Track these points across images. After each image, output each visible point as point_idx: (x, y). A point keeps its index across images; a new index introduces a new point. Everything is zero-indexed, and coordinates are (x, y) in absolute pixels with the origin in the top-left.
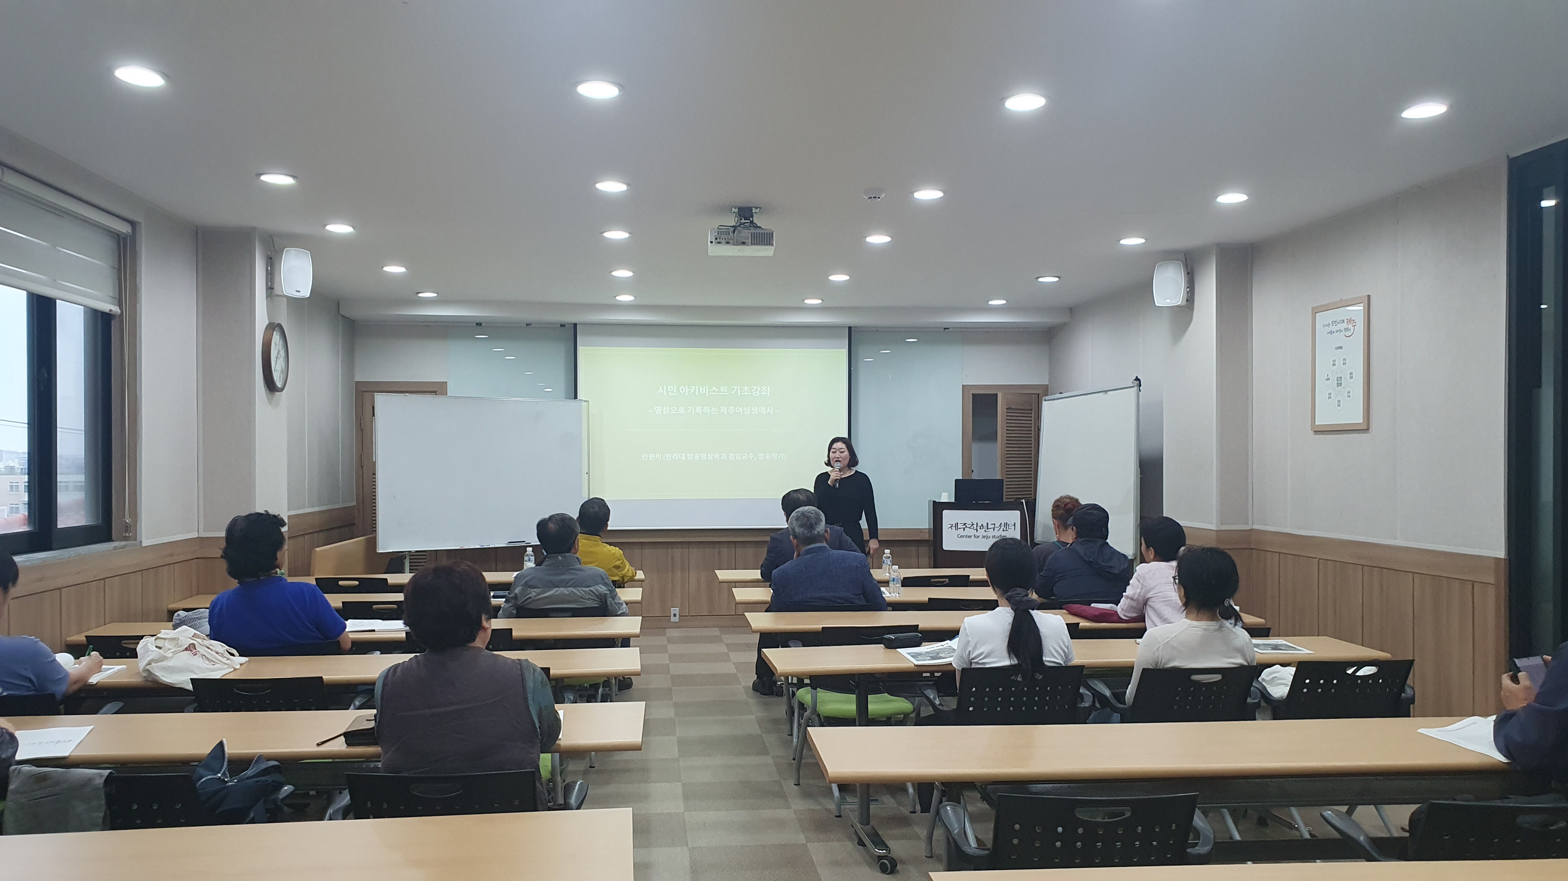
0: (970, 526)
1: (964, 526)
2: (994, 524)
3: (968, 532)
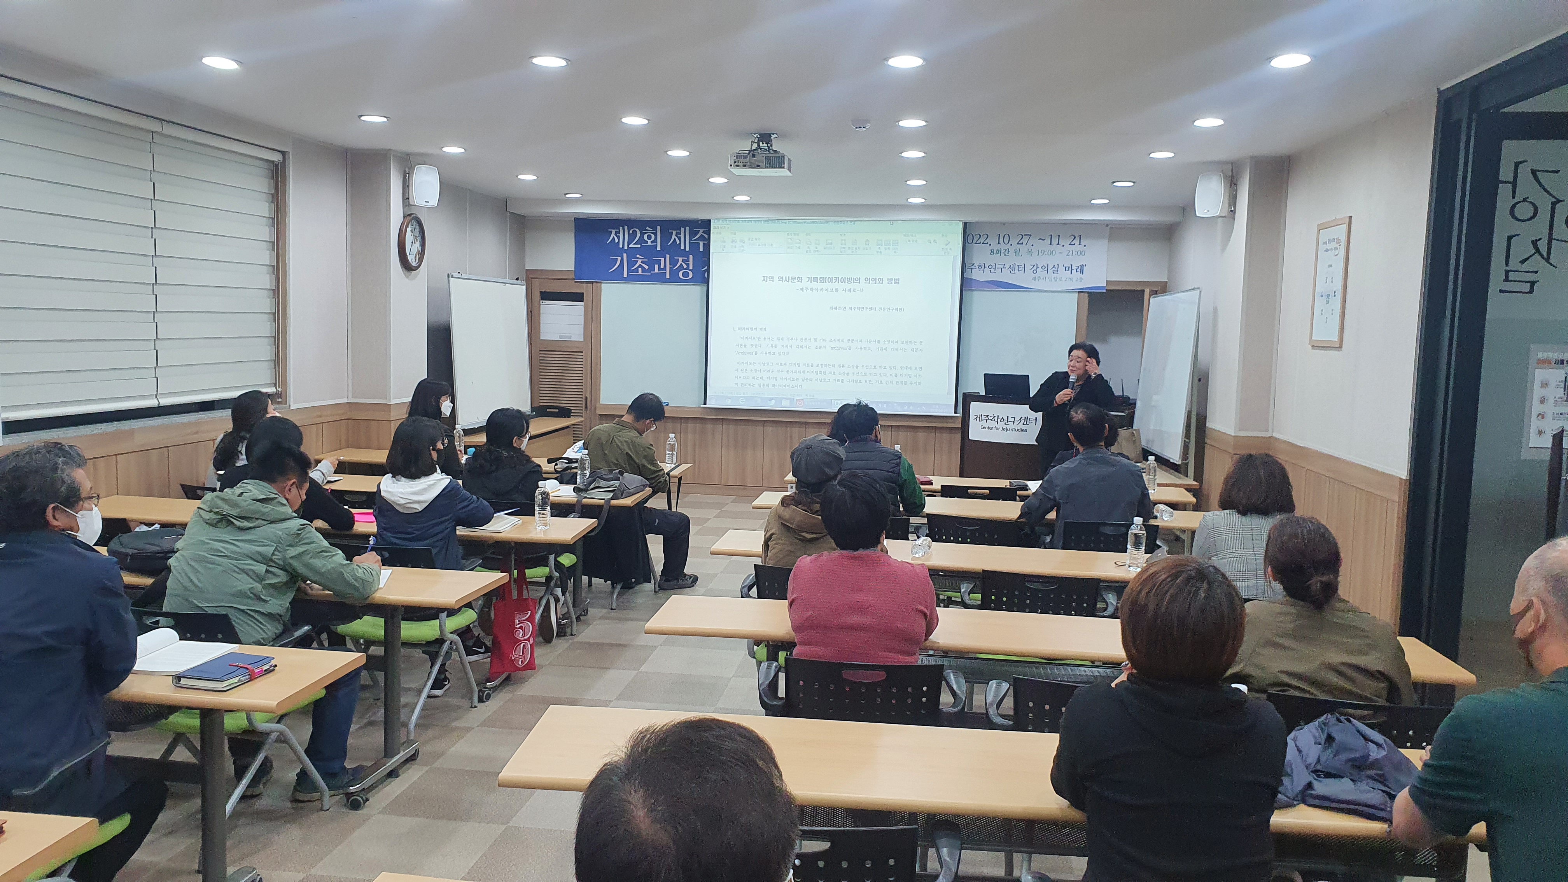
0: (991, 418)
1: (987, 418)
2: (1015, 418)
3: (990, 424)
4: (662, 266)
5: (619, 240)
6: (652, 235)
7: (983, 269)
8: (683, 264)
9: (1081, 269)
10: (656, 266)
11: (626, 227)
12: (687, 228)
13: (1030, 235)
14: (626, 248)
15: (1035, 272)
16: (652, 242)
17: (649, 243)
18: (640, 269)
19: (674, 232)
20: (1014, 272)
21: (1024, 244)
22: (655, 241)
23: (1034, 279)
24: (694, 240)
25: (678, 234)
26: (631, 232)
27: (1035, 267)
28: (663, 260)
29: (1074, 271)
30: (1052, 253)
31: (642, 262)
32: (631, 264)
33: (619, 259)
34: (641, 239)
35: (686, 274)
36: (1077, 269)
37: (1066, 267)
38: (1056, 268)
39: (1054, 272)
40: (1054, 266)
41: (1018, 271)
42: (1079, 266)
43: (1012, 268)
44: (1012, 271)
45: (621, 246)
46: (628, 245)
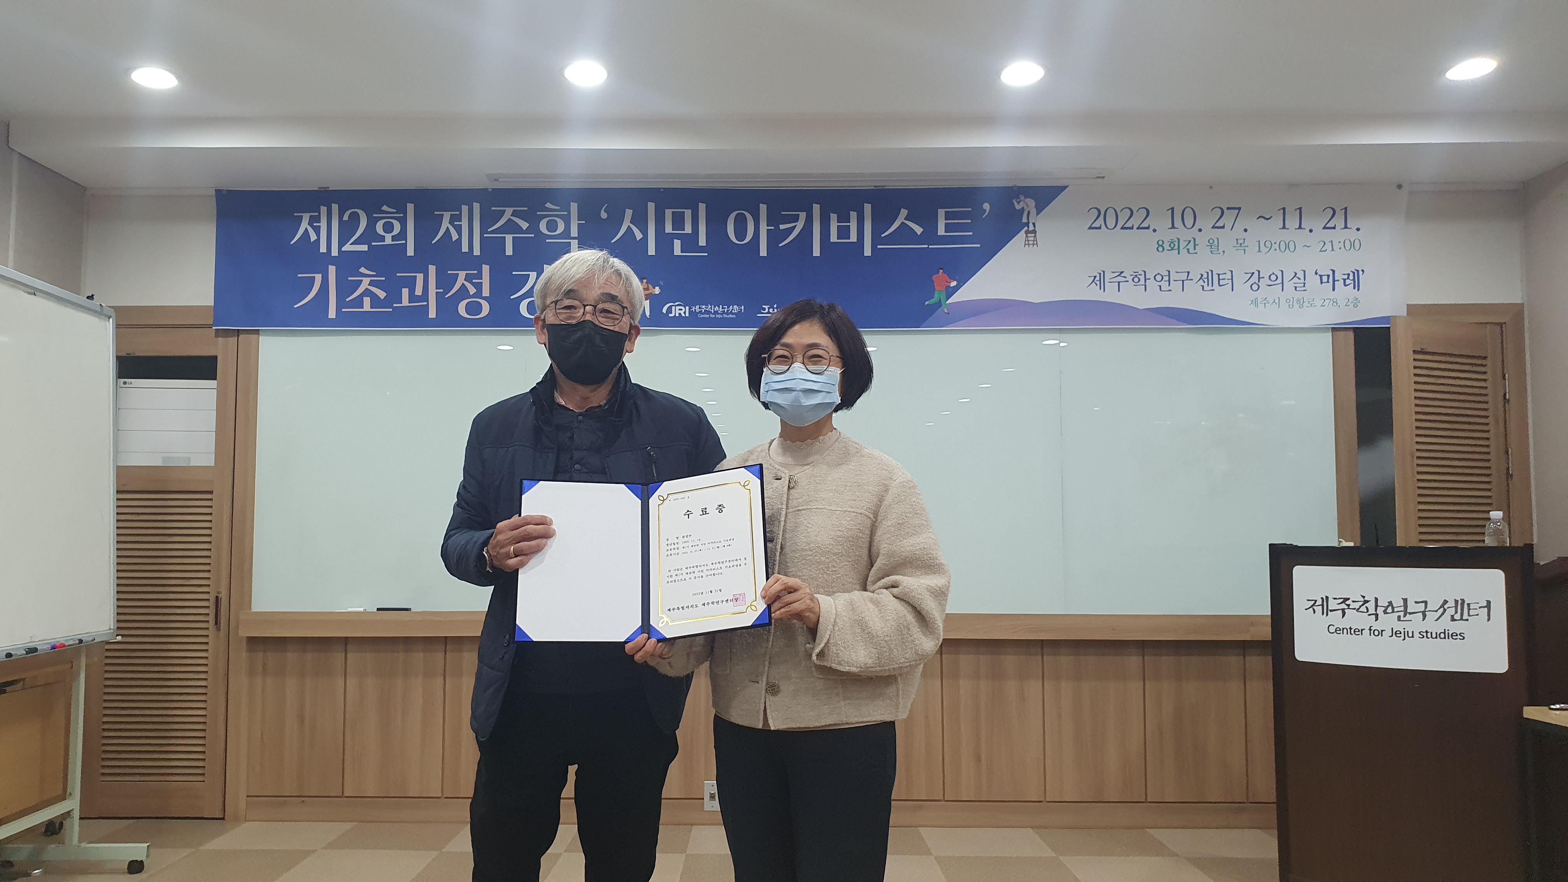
0: (1357, 605)
1: (1343, 606)
2: (1426, 602)
4: (419, 291)
5: (318, 235)
6: (394, 221)
7: (1142, 282)
8: (467, 284)
9: (1355, 279)
10: (405, 292)
11: (335, 208)
12: (476, 206)
13: (1239, 209)
14: (335, 252)
15: (1255, 287)
16: (394, 238)
17: (388, 240)
18: (367, 301)
19: (447, 216)
20: (1210, 288)
21: (1228, 226)
22: (403, 235)
23: (1255, 302)
24: (493, 232)
25: (457, 218)
26: (346, 218)
27: (1255, 278)
28: (420, 277)
29: (1339, 285)
30: (1287, 246)
31: (371, 283)
32: (345, 289)
33: (318, 278)
34: (370, 235)
35: (473, 308)
36: (1345, 280)
37: (1321, 276)
38: (1300, 279)
39: (1296, 287)
40: (1296, 274)
41: (1220, 286)
42: (1349, 275)
43: (1206, 280)
44: (1205, 285)
45: (323, 249)
46: (340, 247)
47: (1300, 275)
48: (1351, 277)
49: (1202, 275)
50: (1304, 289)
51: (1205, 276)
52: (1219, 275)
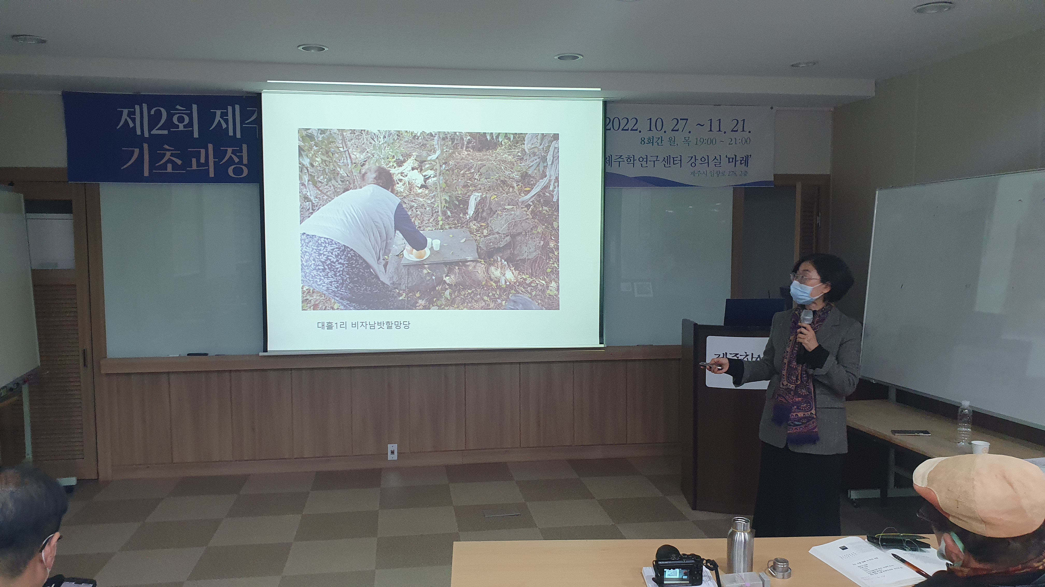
4: (203, 160)
5: (135, 124)
6: (184, 116)
7: (632, 162)
8: (233, 156)
9: (746, 160)
10: (194, 161)
11: (145, 106)
12: (237, 107)
13: (687, 119)
14: (146, 135)
15: (693, 165)
16: (185, 127)
17: (181, 127)
18: (170, 166)
19: (218, 113)
20: (669, 165)
21: (680, 130)
22: (191, 124)
23: (693, 173)
24: (248, 124)
25: (225, 114)
26: (152, 112)
27: (693, 160)
28: (203, 151)
29: (738, 163)
30: (712, 141)
31: (172, 155)
32: (155, 158)
33: (137, 151)
34: (169, 124)
35: (238, 171)
36: (741, 161)
37: (729, 159)
38: (718, 160)
39: (715, 165)
40: (716, 157)
41: (674, 164)
42: (743, 158)
43: (666, 161)
44: (666, 164)
45: (139, 132)
46: (150, 131)
47: (718, 158)
48: (744, 160)
49: (664, 158)
50: (719, 165)
51: (666, 159)
52: (674, 158)
